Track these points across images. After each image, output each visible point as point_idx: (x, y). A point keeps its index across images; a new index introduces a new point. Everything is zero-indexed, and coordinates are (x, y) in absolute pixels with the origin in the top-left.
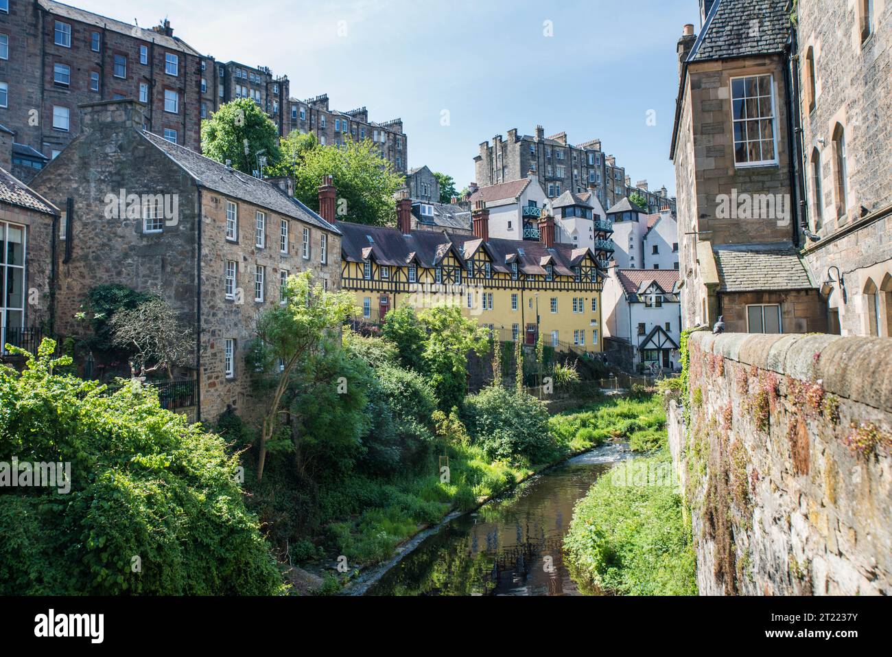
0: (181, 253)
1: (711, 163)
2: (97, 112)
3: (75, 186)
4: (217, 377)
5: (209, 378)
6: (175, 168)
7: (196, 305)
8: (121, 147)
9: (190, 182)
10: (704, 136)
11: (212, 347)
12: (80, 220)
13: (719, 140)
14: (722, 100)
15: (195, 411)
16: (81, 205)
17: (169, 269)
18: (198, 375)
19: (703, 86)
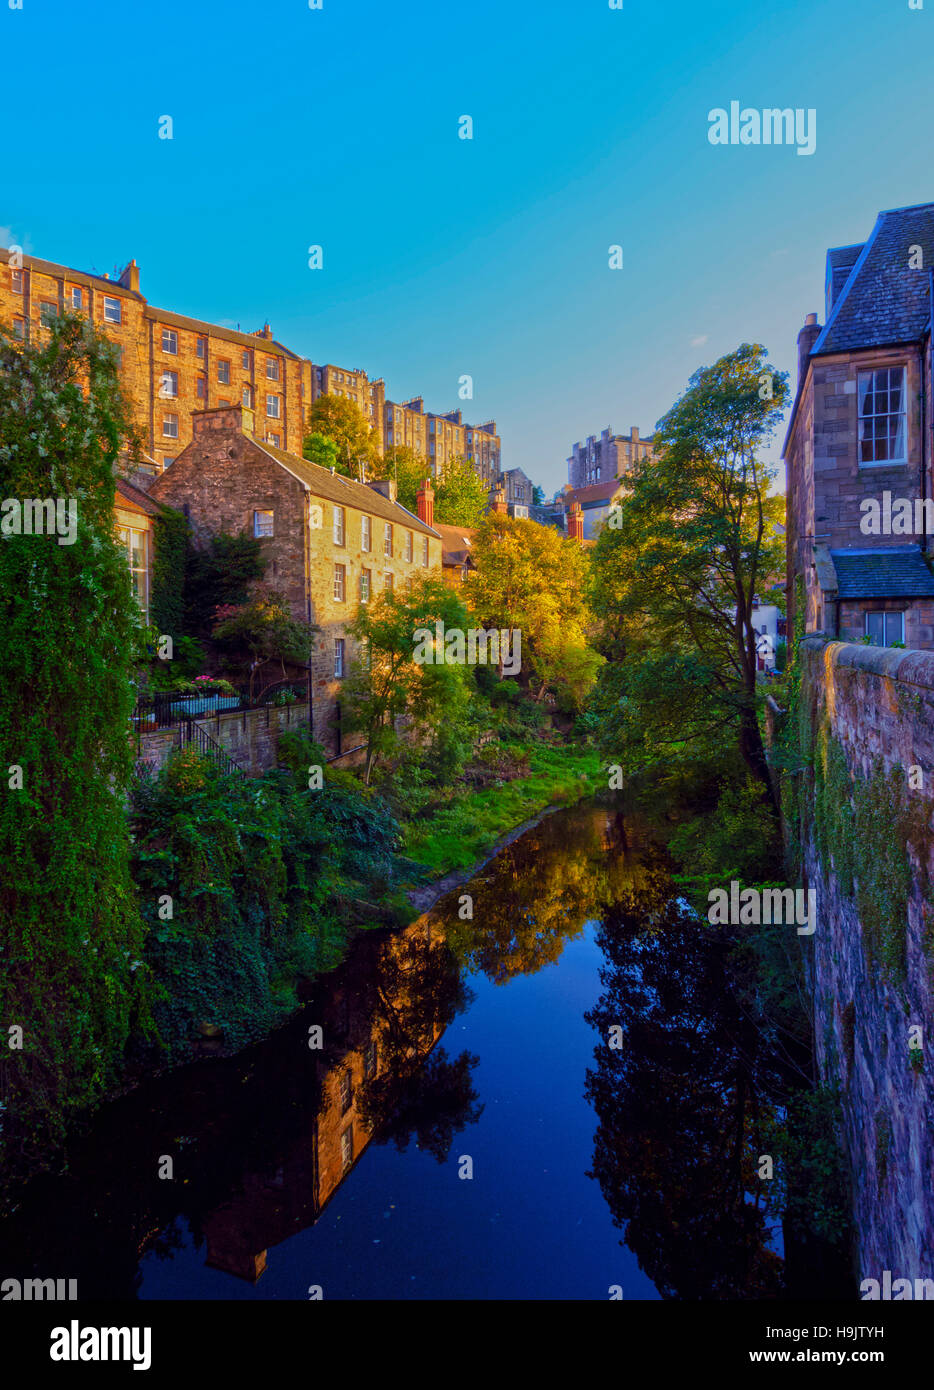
0: (292, 557)
1: (832, 463)
2: (208, 419)
3: (190, 492)
4: (327, 676)
5: (320, 676)
6: (285, 473)
7: (307, 607)
8: (232, 454)
9: (298, 488)
10: (826, 434)
11: (322, 647)
12: (196, 525)
13: (843, 438)
14: (848, 396)
15: (308, 708)
16: (196, 511)
17: (280, 572)
18: (310, 673)
19: (828, 380)
